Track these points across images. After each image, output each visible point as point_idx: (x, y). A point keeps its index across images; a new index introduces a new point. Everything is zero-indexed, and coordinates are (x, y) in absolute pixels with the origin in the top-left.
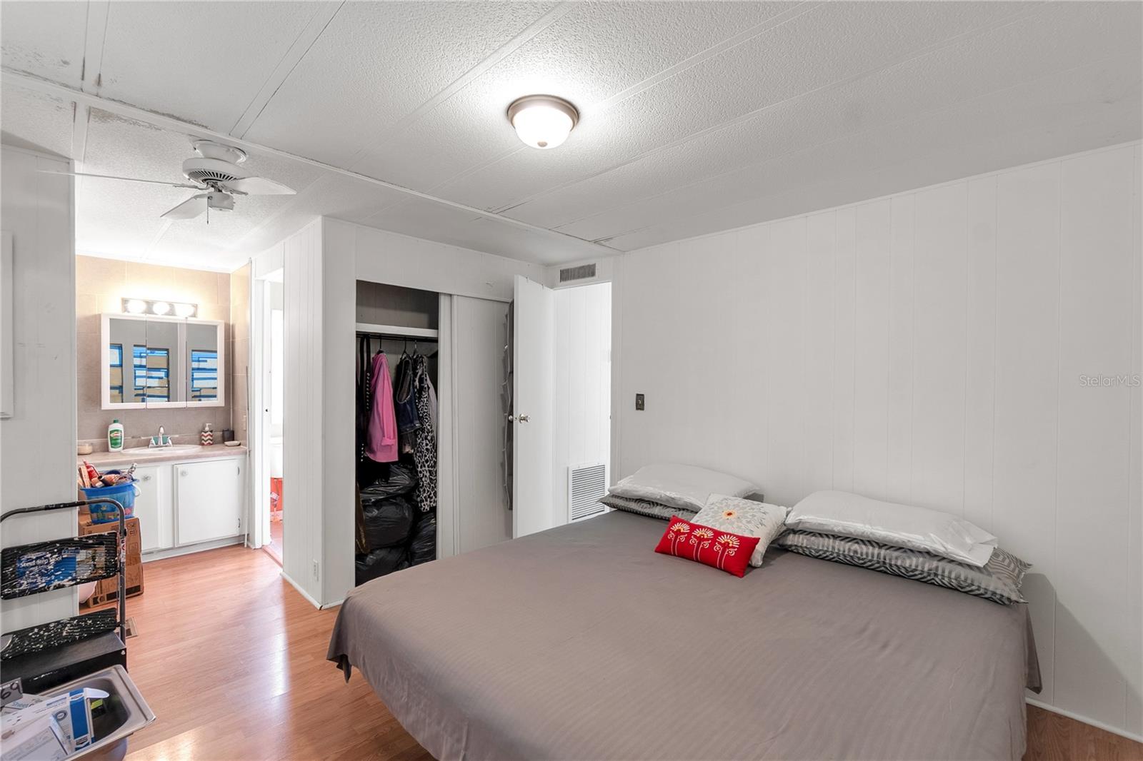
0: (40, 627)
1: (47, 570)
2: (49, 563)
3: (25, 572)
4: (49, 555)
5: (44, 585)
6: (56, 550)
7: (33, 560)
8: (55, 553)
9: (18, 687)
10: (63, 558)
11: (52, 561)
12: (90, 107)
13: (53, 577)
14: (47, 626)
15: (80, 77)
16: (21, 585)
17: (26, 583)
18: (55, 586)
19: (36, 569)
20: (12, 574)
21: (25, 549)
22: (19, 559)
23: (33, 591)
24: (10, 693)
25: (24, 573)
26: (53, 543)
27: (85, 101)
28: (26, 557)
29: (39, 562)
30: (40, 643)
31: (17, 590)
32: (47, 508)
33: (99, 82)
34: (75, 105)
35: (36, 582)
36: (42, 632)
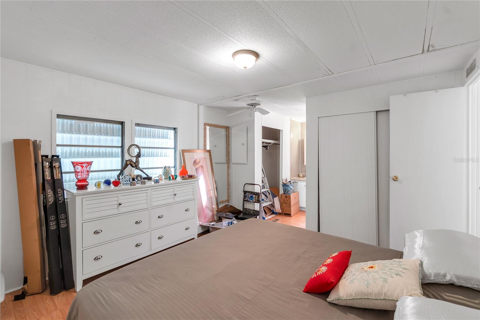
0: (249, 209)
3: (247, 196)
4: (250, 194)
13: (250, 199)
17: (247, 199)
28: (247, 193)
30: (248, 212)
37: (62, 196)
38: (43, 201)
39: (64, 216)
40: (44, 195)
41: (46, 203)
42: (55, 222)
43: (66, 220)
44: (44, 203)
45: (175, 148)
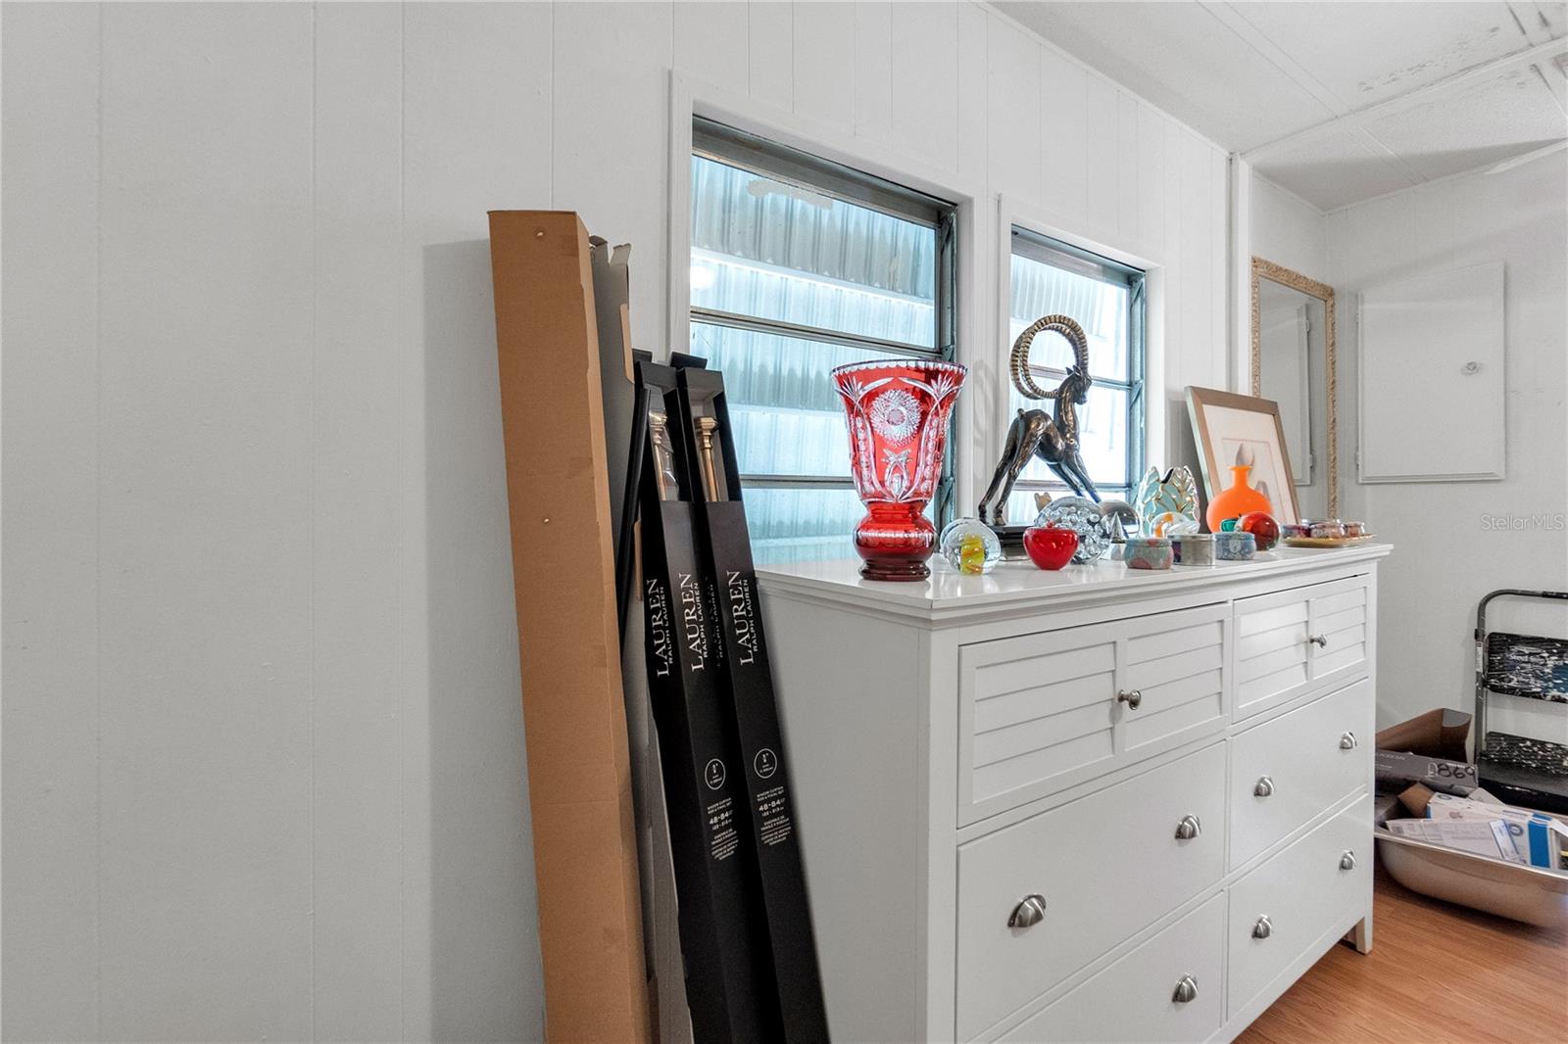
0: (1534, 742)
1: (1543, 673)
2: (1545, 665)
3: (1515, 666)
4: (1546, 655)
5: (1539, 690)
6: (1555, 651)
7: (1525, 655)
8: (1553, 654)
9: (1473, 774)
10: (1565, 664)
11: (1550, 664)
12: (1555, 58)
13: (1551, 685)
14: (1543, 744)
15: (1519, 32)
16: (1510, 681)
17: (1516, 679)
18: (1553, 697)
19: (1529, 666)
20: (1500, 664)
21: (1516, 639)
22: (1509, 649)
23: (1526, 694)
24: (1464, 776)
25: (1513, 668)
26: (1552, 641)
27: (1544, 53)
28: (1516, 648)
29: (1532, 659)
30: (1532, 760)
31: (1505, 685)
32: (1545, 595)
33: (1545, 22)
34: (1535, 68)
35: (1528, 684)
36: (1535, 749)
37: (748, 618)
38: (650, 648)
39: (771, 761)
40: (656, 611)
41: (675, 668)
42: (728, 801)
43: (780, 790)
44: (653, 663)
45: (1131, 384)
